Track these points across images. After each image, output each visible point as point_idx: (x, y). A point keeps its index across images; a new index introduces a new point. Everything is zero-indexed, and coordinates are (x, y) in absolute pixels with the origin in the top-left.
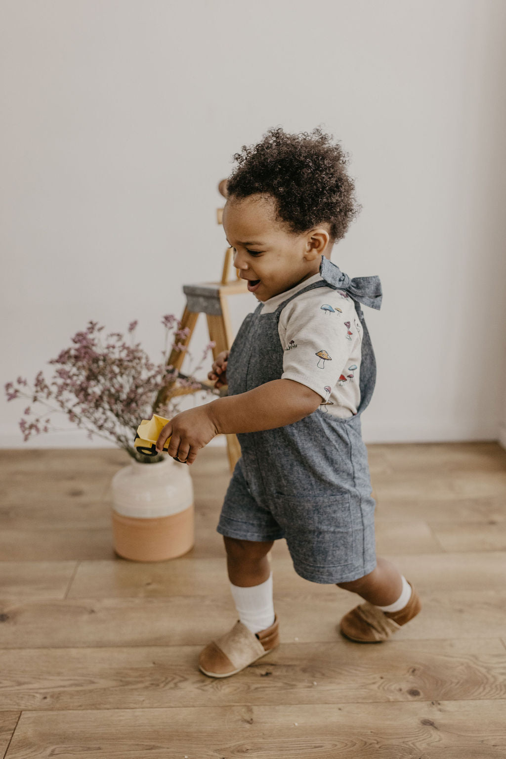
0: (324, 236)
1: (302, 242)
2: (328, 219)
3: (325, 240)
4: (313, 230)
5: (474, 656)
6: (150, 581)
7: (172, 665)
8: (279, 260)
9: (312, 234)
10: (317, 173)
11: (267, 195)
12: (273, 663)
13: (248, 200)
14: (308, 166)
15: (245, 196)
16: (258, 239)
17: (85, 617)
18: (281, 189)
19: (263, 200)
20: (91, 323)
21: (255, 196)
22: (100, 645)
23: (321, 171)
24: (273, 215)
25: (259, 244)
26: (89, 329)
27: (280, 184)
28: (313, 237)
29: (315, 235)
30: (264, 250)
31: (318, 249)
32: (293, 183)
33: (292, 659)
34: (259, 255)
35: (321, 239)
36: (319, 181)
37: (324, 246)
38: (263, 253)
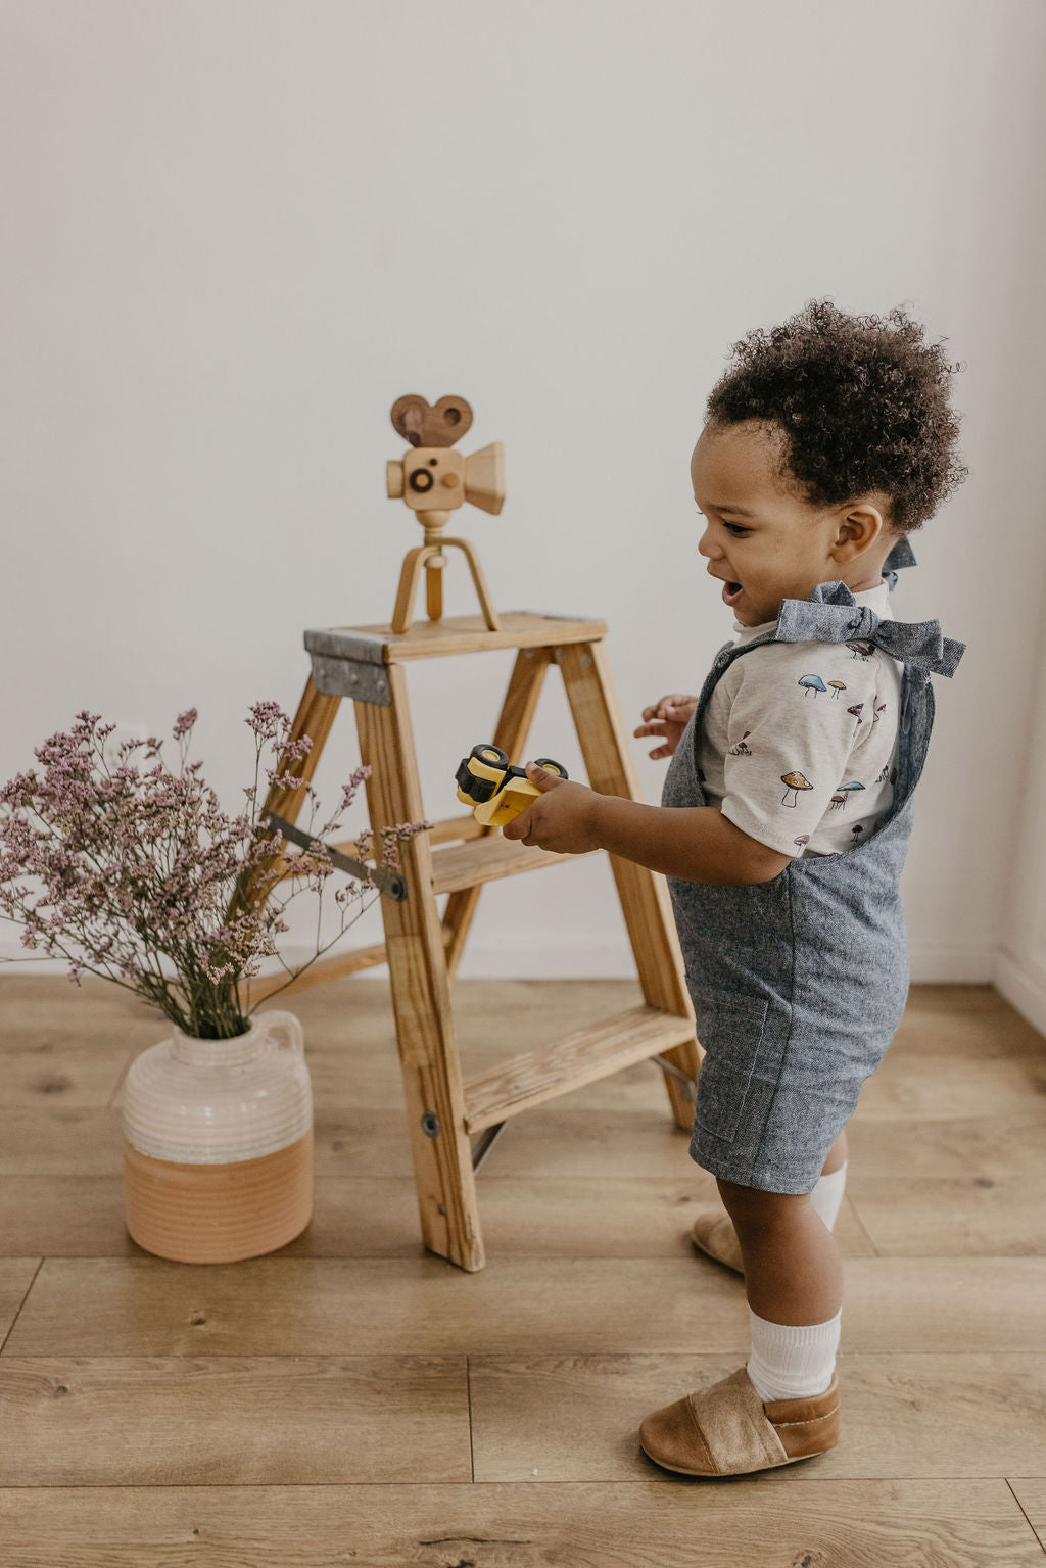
0: (873, 518)
1: (827, 526)
2: (884, 487)
3: (875, 526)
4: (851, 505)
5: (944, 1524)
6: (201, 1315)
7: (238, 1538)
8: (777, 550)
9: (848, 512)
10: (874, 396)
11: (772, 425)
12: (479, 1536)
13: (737, 429)
14: (857, 380)
15: (732, 422)
16: (744, 505)
17: (44, 1405)
18: (796, 417)
19: (762, 433)
20: (84, 717)
21: (750, 425)
22: (73, 1482)
23: (882, 392)
24: (778, 463)
25: (745, 514)
26: (79, 730)
27: (797, 408)
28: (852, 518)
29: (855, 514)
30: (753, 526)
31: (858, 542)
32: (823, 408)
33: (524, 1525)
34: (744, 533)
35: (865, 522)
36: (874, 411)
37: (870, 538)
38: (749, 532)
